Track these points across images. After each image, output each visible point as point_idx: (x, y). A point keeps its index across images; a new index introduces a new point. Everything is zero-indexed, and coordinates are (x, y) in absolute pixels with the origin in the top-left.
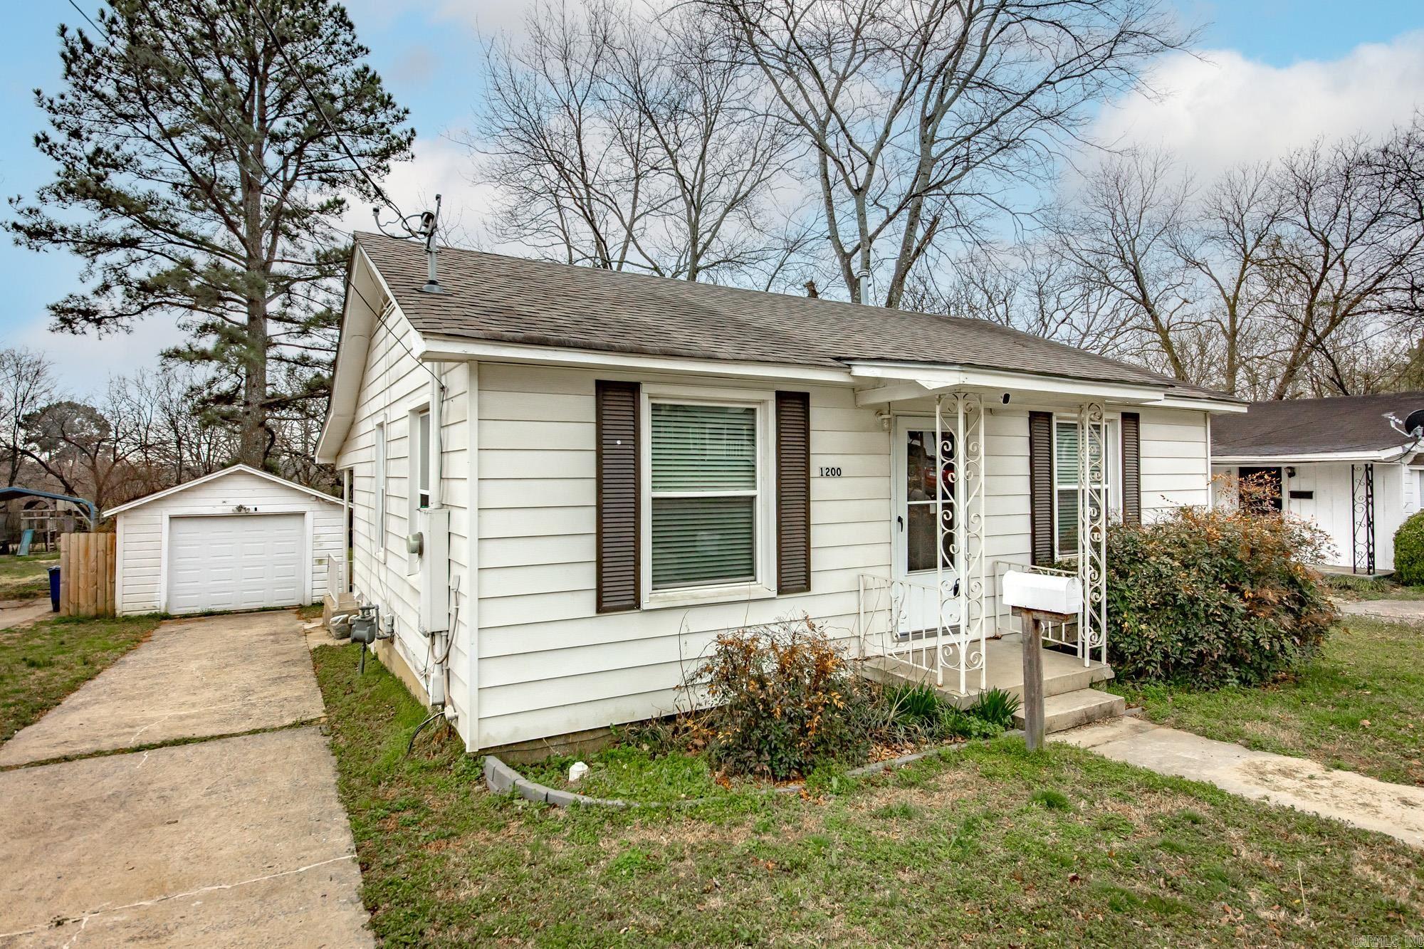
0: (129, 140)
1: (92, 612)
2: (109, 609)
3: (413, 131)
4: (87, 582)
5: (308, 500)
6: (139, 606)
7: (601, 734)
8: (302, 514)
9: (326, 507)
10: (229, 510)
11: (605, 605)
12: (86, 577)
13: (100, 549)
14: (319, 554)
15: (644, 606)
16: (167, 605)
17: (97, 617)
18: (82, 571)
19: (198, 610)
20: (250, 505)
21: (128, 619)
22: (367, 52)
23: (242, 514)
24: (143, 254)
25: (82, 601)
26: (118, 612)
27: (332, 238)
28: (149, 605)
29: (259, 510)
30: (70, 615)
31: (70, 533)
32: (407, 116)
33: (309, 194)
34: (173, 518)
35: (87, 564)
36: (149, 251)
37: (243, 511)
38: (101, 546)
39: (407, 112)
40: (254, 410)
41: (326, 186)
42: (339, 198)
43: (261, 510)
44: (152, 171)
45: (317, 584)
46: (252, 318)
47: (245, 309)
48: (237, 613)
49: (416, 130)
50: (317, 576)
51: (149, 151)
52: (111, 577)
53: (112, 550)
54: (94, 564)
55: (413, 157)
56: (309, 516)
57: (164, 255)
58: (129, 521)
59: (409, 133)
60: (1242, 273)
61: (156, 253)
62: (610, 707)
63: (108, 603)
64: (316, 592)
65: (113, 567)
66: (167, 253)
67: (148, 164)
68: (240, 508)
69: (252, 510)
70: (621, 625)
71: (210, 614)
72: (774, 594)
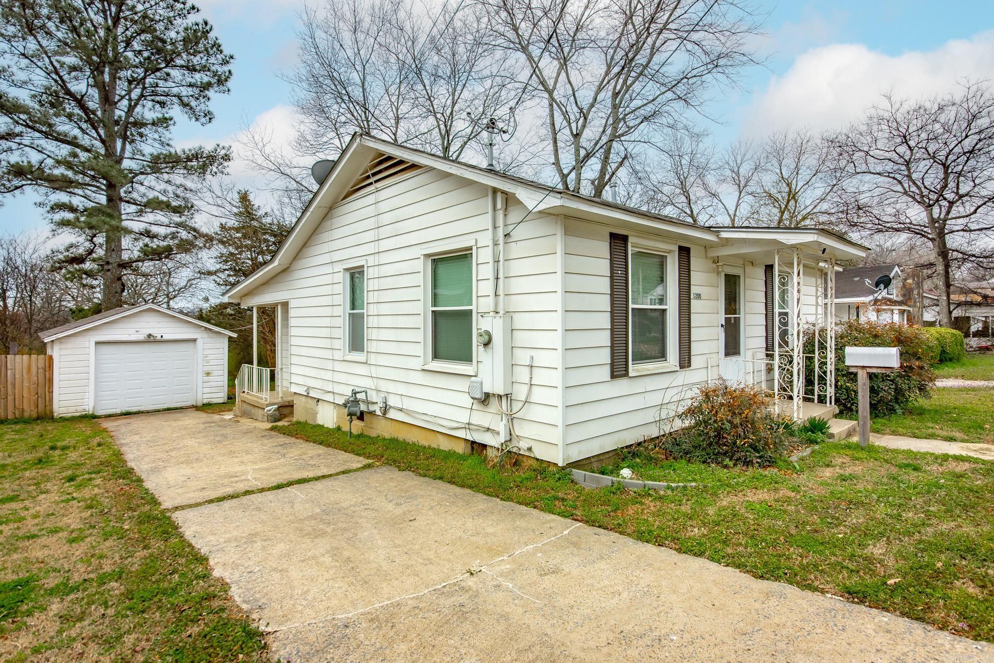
0: (6, 55)
1: (34, 415)
2: (48, 413)
3: (230, 72)
4: (29, 392)
5: (199, 330)
6: (72, 409)
7: (611, 454)
8: (195, 340)
9: (211, 335)
10: (141, 337)
11: (615, 374)
12: (29, 388)
13: (39, 367)
14: (207, 369)
15: (631, 375)
16: (94, 408)
17: (38, 418)
18: (26, 384)
19: (119, 411)
20: (157, 333)
21: (63, 419)
22: (198, 11)
23: (150, 340)
24: (14, 146)
25: (26, 407)
26: (55, 414)
27: (168, 145)
28: (80, 409)
29: (164, 338)
30: (16, 418)
31: (15, 354)
32: (232, 61)
33: (147, 112)
34: (98, 343)
35: (29, 379)
36: (19, 144)
37: (152, 338)
38: (41, 364)
39: (232, 57)
40: (113, 267)
41: (158, 106)
42: (167, 116)
43: (166, 337)
44: (23, 82)
45: (206, 390)
46: (110, 199)
47: (105, 193)
48: (148, 412)
49: (232, 72)
50: (206, 385)
51: (23, 66)
52: (49, 389)
53: (50, 367)
54: (36, 378)
55: (229, 90)
56: (199, 342)
57: (33, 148)
58: (63, 346)
59: (227, 74)
60: (738, 201)
61: (26, 146)
62: (616, 437)
63: (48, 408)
64: (206, 396)
65: (51, 381)
66: (35, 146)
67: (21, 76)
68: (150, 335)
69: (159, 337)
70: (622, 386)
71: (128, 414)
72: (678, 368)
